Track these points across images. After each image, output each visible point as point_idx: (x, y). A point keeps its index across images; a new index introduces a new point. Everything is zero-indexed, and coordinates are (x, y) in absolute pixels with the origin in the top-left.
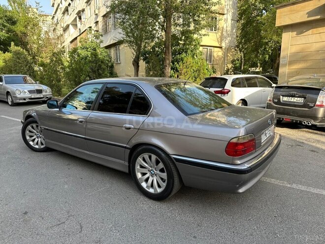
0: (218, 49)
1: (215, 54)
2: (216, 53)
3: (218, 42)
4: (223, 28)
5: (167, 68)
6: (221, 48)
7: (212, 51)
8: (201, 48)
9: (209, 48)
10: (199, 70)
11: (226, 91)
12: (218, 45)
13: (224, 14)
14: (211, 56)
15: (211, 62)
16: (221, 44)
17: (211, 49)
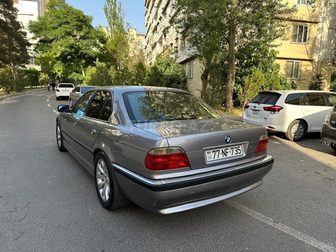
0: (308, 62)
1: (303, 69)
2: (305, 67)
3: (308, 54)
4: (315, 38)
5: (230, 82)
6: (311, 61)
7: (300, 64)
8: (277, 61)
9: (295, 61)
10: (271, 85)
11: (276, 107)
12: (308, 58)
13: (317, 23)
14: (297, 70)
15: (297, 77)
16: (312, 56)
17: (298, 63)
